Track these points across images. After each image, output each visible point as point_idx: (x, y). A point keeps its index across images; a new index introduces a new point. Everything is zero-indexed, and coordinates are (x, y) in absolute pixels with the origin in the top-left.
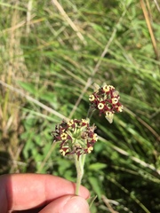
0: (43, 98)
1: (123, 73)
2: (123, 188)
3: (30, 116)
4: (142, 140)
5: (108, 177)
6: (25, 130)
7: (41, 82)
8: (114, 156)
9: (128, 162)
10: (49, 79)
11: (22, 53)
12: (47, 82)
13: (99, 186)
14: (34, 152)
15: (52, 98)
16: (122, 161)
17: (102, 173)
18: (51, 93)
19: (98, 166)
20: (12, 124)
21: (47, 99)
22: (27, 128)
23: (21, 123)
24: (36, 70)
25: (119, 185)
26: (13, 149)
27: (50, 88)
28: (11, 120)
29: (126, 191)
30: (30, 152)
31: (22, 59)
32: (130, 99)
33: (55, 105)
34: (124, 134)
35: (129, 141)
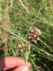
0: (16, 32)
1: (42, 24)
2: (42, 63)
3: (12, 38)
4: (48, 47)
5: (37, 59)
6: (10, 43)
7: (15, 27)
8: (39, 52)
9: (44, 54)
10: (18, 26)
11: (9, 17)
12: (17, 27)
13: (34, 62)
14: (13, 50)
15: (19, 32)
16: (42, 54)
17: (35, 58)
18: (18, 31)
19: (33, 55)
20: (6, 41)
21: (17, 33)
22: (10, 42)
23: (8, 41)
24: (13, 23)
25: (41, 62)
26: (6, 49)
27: (18, 29)
28: (5, 39)
29: (43, 64)
30: (11, 50)
31: (9, 19)
32: (44, 33)
33: (20, 35)
34: (42, 44)
35: (44, 47)
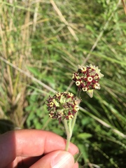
0: (45, 80)
1: (107, 63)
2: (104, 154)
3: (35, 93)
5: (93, 145)
6: (29, 104)
7: (43, 67)
8: (98, 129)
9: (109, 134)
10: (49, 66)
11: (30, 44)
12: (47, 68)
13: (86, 151)
14: (36, 121)
15: (51, 79)
16: (104, 132)
17: (88, 142)
18: (50, 77)
19: (84, 136)
20: (20, 99)
22: (31, 103)
23: (27, 99)
24: (39, 59)
25: (102, 152)
26: (19, 119)
27: (49, 73)
28: (19, 96)
29: (107, 157)
30: (32, 122)
31: (30, 50)
33: (53, 85)
34: (106, 111)
35: (110, 117)
